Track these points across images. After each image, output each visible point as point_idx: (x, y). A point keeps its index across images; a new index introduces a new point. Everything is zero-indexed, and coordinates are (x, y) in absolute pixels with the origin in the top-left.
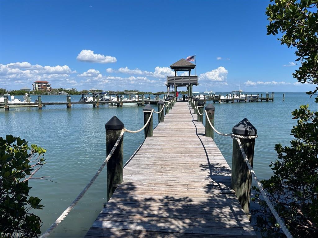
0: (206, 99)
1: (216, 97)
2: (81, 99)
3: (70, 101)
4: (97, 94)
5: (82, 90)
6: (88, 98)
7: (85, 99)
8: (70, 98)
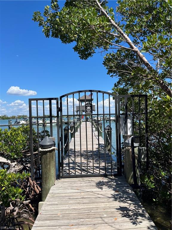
0: (101, 119)
1: (107, 118)
2: (15, 122)
3: (11, 124)
4: (27, 118)
5: (11, 116)
6: (20, 121)
7: (18, 122)
8: (11, 122)
